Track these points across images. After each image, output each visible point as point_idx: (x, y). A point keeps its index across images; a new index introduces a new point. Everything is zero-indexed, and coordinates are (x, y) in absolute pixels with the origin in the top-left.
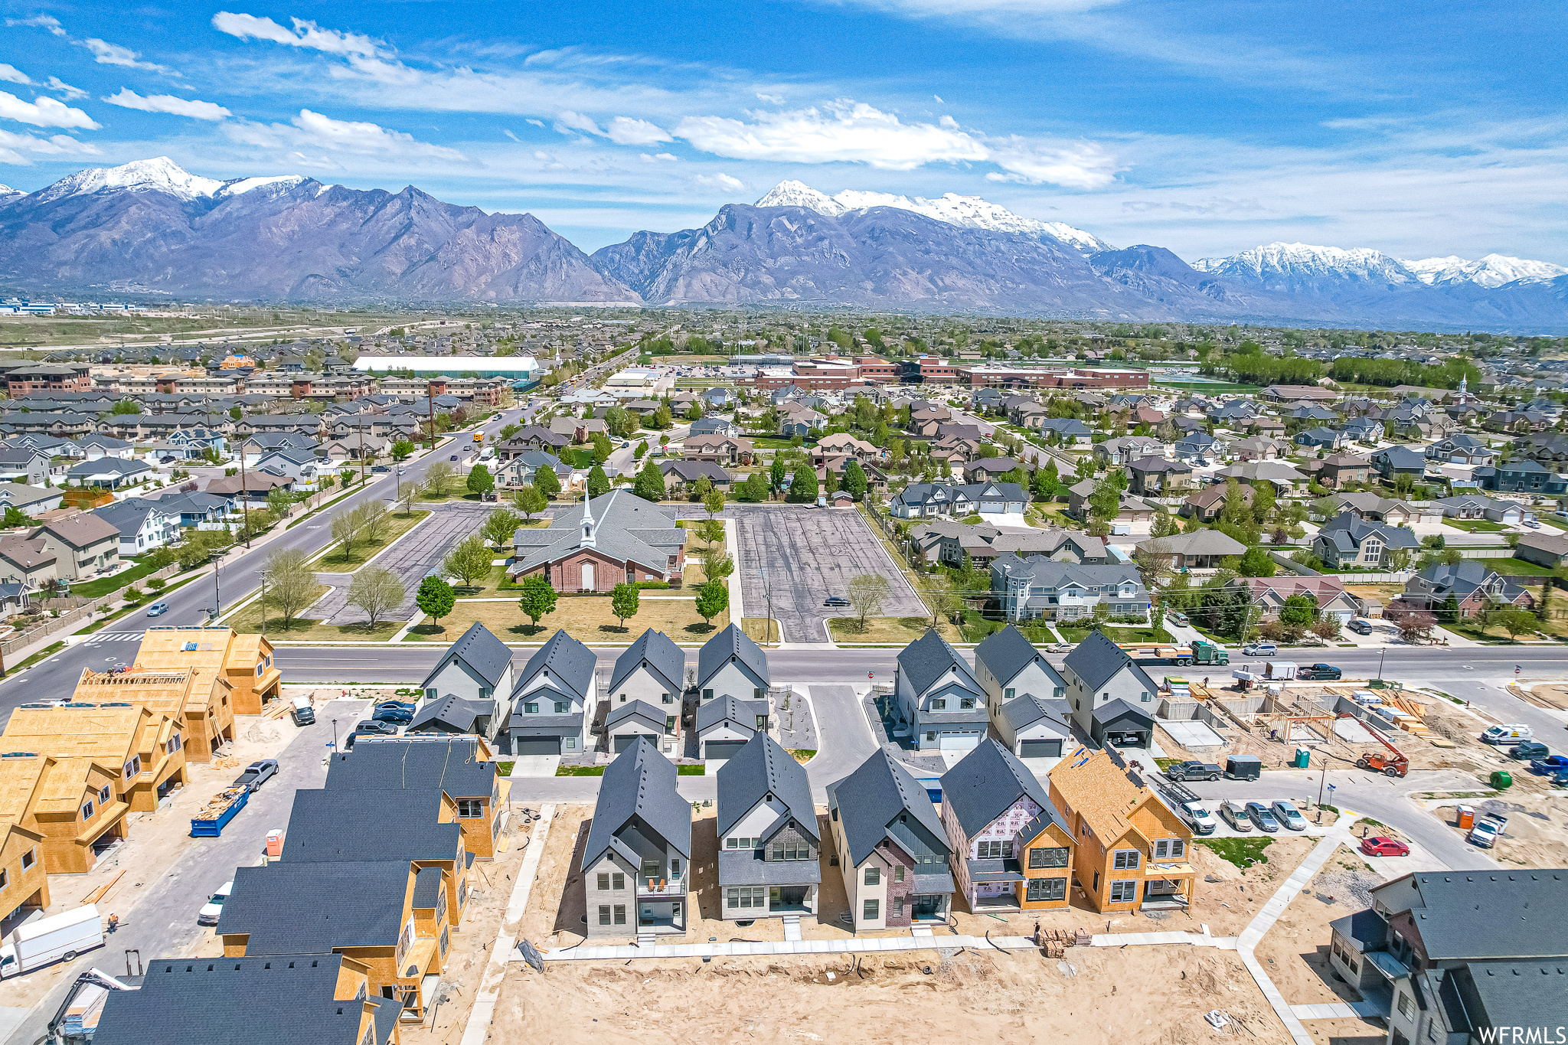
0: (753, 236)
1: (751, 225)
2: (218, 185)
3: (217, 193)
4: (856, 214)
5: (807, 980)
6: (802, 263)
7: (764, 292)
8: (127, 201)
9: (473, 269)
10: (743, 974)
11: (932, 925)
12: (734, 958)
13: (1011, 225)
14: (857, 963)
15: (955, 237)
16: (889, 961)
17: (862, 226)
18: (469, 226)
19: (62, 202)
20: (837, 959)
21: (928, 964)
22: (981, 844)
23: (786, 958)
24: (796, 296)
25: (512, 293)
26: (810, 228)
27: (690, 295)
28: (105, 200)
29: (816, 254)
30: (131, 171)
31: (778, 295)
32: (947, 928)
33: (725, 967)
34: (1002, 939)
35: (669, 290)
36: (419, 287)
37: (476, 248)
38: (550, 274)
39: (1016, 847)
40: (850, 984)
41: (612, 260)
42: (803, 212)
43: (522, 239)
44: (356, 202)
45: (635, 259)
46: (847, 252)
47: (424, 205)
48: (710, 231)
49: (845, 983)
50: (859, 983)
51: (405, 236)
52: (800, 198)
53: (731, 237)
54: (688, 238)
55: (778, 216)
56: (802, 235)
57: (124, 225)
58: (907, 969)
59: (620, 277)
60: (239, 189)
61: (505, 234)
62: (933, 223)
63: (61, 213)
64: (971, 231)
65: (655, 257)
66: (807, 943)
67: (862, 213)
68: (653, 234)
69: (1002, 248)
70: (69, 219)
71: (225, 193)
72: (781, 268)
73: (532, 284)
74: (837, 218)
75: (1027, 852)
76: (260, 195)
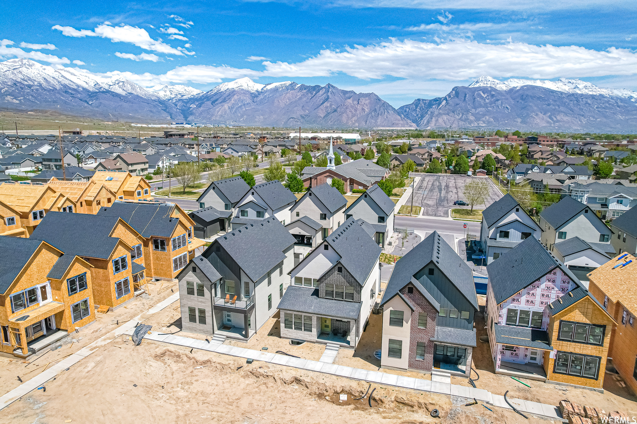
0: (467, 100)
1: (466, 95)
2: (263, 86)
3: (262, 89)
4: (514, 89)
5: (321, 396)
6: (488, 111)
7: (470, 123)
8: (234, 93)
9: (350, 115)
10: (271, 379)
11: (452, 374)
12: (270, 365)
13: (595, 92)
14: (370, 392)
15: (564, 98)
16: (400, 396)
17: (517, 94)
18: (349, 98)
19: (216, 94)
20: (354, 384)
21: (437, 408)
22: (509, 311)
23: (311, 374)
24: (484, 125)
25: (364, 124)
26: (493, 96)
27: (437, 124)
28: (227, 93)
29: (495, 107)
30: (236, 83)
31: (476, 124)
32: (467, 380)
33: (259, 370)
34: (521, 401)
35: (428, 122)
36: (330, 122)
37: (352, 107)
38: (380, 116)
39: (546, 320)
40: (356, 408)
41: (406, 111)
42: (489, 89)
43: (370, 103)
44: (309, 90)
45: (415, 110)
46: (509, 105)
47: (334, 91)
48: (448, 97)
49: (352, 406)
50: (364, 409)
51: (326, 103)
52: (489, 83)
53: (456, 100)
54: (438, 101)
55: (478, 91)
56: (488, 99)
57: (233, 101)
58: (416, 408)
59: (408, 118)
60: (269, 87)
61: (363, 101)
62: (553, 92)
63: (215, 98)
64: (573, 95)
65: (423, 109)
66: (335, 366)
67: (518, 88)
68: (423, 100)
69: (589, 102)
70: (217, 100)
71: (265, 89)
72: (478, 113)
73: (373, 121)
74: (505, 91)
75: (556, 324)
76: (276, 90)
